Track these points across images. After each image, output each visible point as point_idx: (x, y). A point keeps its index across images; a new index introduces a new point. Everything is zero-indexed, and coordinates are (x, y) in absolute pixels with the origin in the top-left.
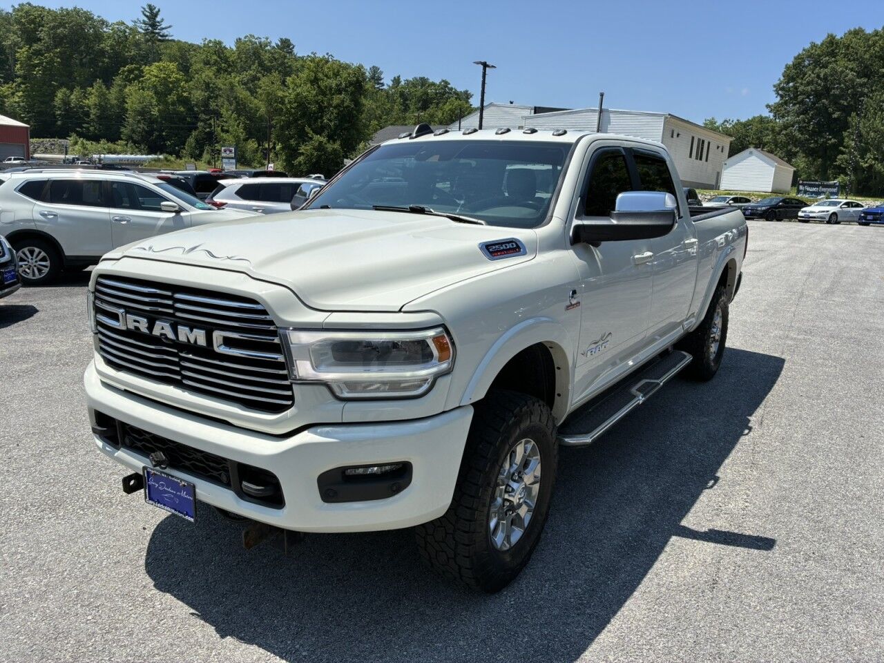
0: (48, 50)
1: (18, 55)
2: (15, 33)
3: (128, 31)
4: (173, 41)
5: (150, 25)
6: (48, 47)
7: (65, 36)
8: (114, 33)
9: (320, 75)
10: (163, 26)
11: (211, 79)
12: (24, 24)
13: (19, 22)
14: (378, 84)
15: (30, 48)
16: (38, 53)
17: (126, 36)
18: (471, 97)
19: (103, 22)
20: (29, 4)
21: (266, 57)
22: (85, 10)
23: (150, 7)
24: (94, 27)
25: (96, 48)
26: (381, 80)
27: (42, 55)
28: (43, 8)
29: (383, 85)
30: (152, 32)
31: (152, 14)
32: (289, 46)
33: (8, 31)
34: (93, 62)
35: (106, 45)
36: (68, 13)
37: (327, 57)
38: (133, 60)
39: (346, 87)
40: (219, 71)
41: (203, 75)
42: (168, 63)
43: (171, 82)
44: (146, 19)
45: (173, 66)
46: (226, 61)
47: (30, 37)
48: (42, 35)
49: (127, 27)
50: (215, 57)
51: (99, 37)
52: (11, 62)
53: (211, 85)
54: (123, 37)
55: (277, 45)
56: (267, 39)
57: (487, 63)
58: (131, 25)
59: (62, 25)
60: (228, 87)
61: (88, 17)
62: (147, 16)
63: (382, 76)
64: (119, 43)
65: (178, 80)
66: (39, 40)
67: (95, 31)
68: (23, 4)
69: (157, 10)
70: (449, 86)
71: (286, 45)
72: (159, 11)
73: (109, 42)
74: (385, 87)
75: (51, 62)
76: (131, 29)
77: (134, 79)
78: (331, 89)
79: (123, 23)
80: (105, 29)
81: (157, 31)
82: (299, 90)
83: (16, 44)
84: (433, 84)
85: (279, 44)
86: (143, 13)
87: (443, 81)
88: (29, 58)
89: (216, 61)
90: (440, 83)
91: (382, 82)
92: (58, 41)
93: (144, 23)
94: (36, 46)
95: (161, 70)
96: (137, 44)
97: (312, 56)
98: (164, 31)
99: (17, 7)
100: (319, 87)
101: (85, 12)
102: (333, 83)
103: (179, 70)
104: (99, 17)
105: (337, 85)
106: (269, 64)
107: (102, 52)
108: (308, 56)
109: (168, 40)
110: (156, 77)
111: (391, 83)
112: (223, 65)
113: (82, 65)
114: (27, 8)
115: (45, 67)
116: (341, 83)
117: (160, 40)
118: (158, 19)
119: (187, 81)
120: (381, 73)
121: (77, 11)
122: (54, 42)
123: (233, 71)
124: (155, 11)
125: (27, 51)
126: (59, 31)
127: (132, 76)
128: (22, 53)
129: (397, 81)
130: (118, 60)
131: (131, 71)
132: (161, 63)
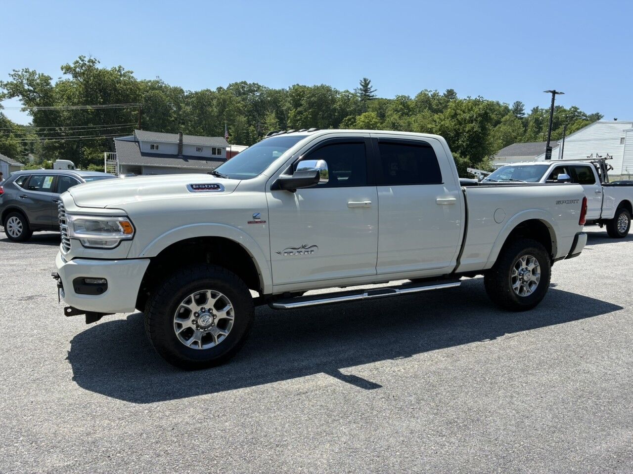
0: (305, 111)
1: (289, 114)
2: (289, 102)
3: (350, 95)
4: (377, 99)
5: (364, 91)
6: (305, 109)
7: (315, 102)
8: (343, 97)
9: (459, 111)
10: (372, 90)
11: (396, 120)
12: (294, 97)
13: (292, 96)
14: (520, 114)
15: (296, 110)
16: (300, 113)
17: (349, 99)
19: (337, 92)
20: (298, 85)
21: (434, 103)
22: (327, 85)
23: (365, 80)
24: (331, 95)
25: (332, 107)
26: (522, 111)
27: (302, 114)
28: (305, 86)
29: (524, 114)
30: (365, 95)
31: (366, 84)
32: (452, 94)
33: (286, 101)
34: (330, 116)
35: (337, 106)
36: (318, 88)
37: (478, 98)
38: (351, 113)
39: (476, 118)
40: (402, 115)
41: (392, 118)
42: (371, 113)
43: (371, 125)
44: (362, 87)
45: (373, 114)
46: (407, 107)
47: (297, 104)
48: (303, 102)
49: (350, 93)
50: (401, 106)
51: (334, 101)
52: (286, 119)
53: (396, 124)
54: (347, 100)
55: (444, 94)
56: (436, 91)
57: (556, 91)
58: (353, 92)
59: (314, 95)
60: (407, 124)
61: (328, 89)
62: (362, 85)
63: (524, 108)
64: (345, 103)
65: (376, 123)
66: (301, 105)
67: (332, 97)
68: (295, 85)
69: (369, 81)
70: (578, 111)
71: (451, 93)
72: (370, 81)
73: (339, 103)
74: (526, 116)
75: (306, 118)
76: (352, 94)
77: (351, 124)
78: (465, 120)
79: (348, 91)
80: (338, 96)
81: (368, 94)
82: (442, 123)
83: (289, 109)
84: (565, 111)
85: (446, 93)
86: (361, 84)
87: (573, 107)
88: (295, 116)
89: (401, 108)
90: (570, 109)
91: (523, 112)
92: (311, 104)
93: (361, 89)
94: (299, 109)
95: (366, 117)
96: (356, 103)
97: (468, 99)
98: (371, 94)
99: (291, 87)
100: (457, 120)
101: (328, 87)
102: (467, 116)
103: (377, 116)
104: (334, 89)
105: (470, 117)
106: (436, 107)
107: (335, 109)
108: (465, 99)
109: (375, 99)
110: (363, 122)
111: (530, 113)
112: (406, 111)
113: (323, 118)
114: (296, 87)
115: (303, 121)
116: (473, 115)
117: (369, 99)
118: (369, 87)
119: (382, 123)
120: (523, 105)
121: (322, 87)
122: (309, 105)
123: (413, 114)
124: (367, 82)
125: (294, 112)
126: (312, 99)
127: (350, 122)
128: (292, 113)
129: (535, 110)
130: (343, 113)
131: (349, 120)
132: (367, 113)
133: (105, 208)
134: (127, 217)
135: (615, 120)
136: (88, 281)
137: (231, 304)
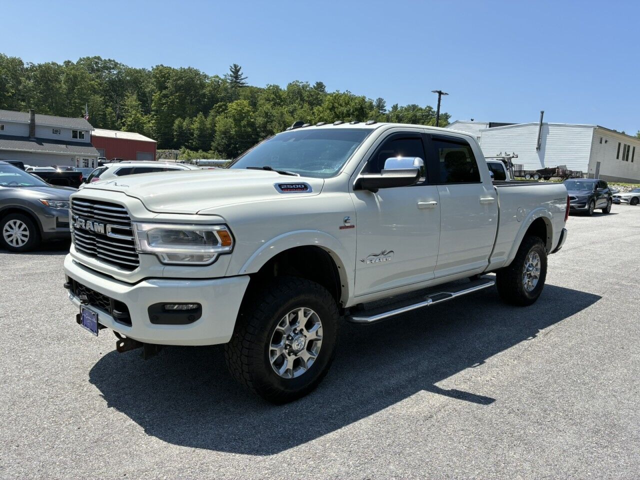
0: (172, 95)
1: (153, 97)
2: (152, 84)
3: (220, 81)
4: (248, 87)
5: (235, 77)
6: (171, 92)
7: (182, 85)
8: (212, 83)
9: (336, 105)
10: (242, 77)
11: (269, 110)
12: (158, 78)
13: (156, 77)
14: (382, 110)
15: (161, 93)
16: (165, 96)
17: (219, 85)
18: (450, 117)
19: (206, 76)
20: (162, 65)
21: (305, 94)
22: (195, 69)
23: (235, 66)
24: (200, 79)
25: (201, 92)
26: (384, 107)
27: (168, 97)
28: (170, 68)
29: (385, 110)
30: (235, 82)
31: (236, 70)
32: (321, 87)
33: (149, 82)
34: (199, 101)
35: (206, 91)
36: (185, 71)
37: (346, 93)
38: (222, 99)
39: (353, 112)
40: (274, 105)
41: (264, 108)
42: (243, 101)
43: (244, 113)
44: (232, 74)
45: (246, 102)
46: (280, 97)
47: (162, 87)
48: (168, 85)
49: (220, 79)
50: (273, 96)
51: (203, 86)
52: (149, 102)
53: (269, 114)
54: (217, 85)
55: (314, 87)
56: (307, 83)
57: (442, 92)
58: (223, 77)
59: (180, 78)
60: (280, 115)
61: (197, 73)
62: (232, 72)
63: (385, 105)
64: (214, 89)
65: (249, 111)
66: (167, 88)
67: (200, 82)
68: (158, 66)
69: (239, 67)
70: (433, 110)
71: (320, 86)
72: (240, 68)
73: (208, 89)
74: (387, 112)
75: (173, 102)
76: (222, 80)
77: (222, 112)
78: (343, 114)
79: (218, 77)
80: (207, 81)
81: (238, 81)
82: (321, 115)
83: (153, 91)
84: (421, 109)
85: (316, 86)
86: (231, 70)
87: (428, 107)
88: (160, 99)
89: (274, 98)
90: (426, 108)
91: (385, 108)
92: (178, 88)
93: (231, 76)
94: (164, 92)
95: (238, 105)
96: (226, 89)
97: (337, 92)
98: (243, 81)
99: (155, 67)
100: (335, 113)
101: (196, 70)
102: (344, 109)
103: (250, 105)
104: (203, 73)
105: (347, 111)
106: (307, 99)
107: (204, 95)
108: (334, 93)
109: (245, 86)
110: (235, 109)
111: (391, 109)
112: (278, 100)
113: (192, 103)
114: (161, 68)
115: (169, 105)
116: (350, 110)
117: (240, 87)
118: (239, 73)
119: (254, 112)
120: (385, 102)
121: (190, 69)
122: (176, 89)
123: (284, 104)
124: (238, 68)
125: (159, 95)
126: (178, 82)
127: (221, 109)
128: (156, 96)
129: (395, 108)
130: (213, 100)
131: (220, 107)
132: (239, 101)
133: (197, 214)
134: (226, 225)
135: (472, 120)
136: (168, 307)
137: (320, 322)
